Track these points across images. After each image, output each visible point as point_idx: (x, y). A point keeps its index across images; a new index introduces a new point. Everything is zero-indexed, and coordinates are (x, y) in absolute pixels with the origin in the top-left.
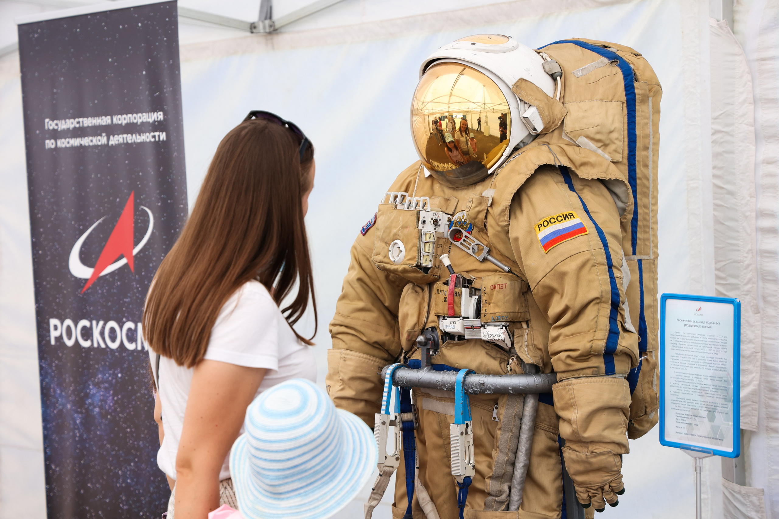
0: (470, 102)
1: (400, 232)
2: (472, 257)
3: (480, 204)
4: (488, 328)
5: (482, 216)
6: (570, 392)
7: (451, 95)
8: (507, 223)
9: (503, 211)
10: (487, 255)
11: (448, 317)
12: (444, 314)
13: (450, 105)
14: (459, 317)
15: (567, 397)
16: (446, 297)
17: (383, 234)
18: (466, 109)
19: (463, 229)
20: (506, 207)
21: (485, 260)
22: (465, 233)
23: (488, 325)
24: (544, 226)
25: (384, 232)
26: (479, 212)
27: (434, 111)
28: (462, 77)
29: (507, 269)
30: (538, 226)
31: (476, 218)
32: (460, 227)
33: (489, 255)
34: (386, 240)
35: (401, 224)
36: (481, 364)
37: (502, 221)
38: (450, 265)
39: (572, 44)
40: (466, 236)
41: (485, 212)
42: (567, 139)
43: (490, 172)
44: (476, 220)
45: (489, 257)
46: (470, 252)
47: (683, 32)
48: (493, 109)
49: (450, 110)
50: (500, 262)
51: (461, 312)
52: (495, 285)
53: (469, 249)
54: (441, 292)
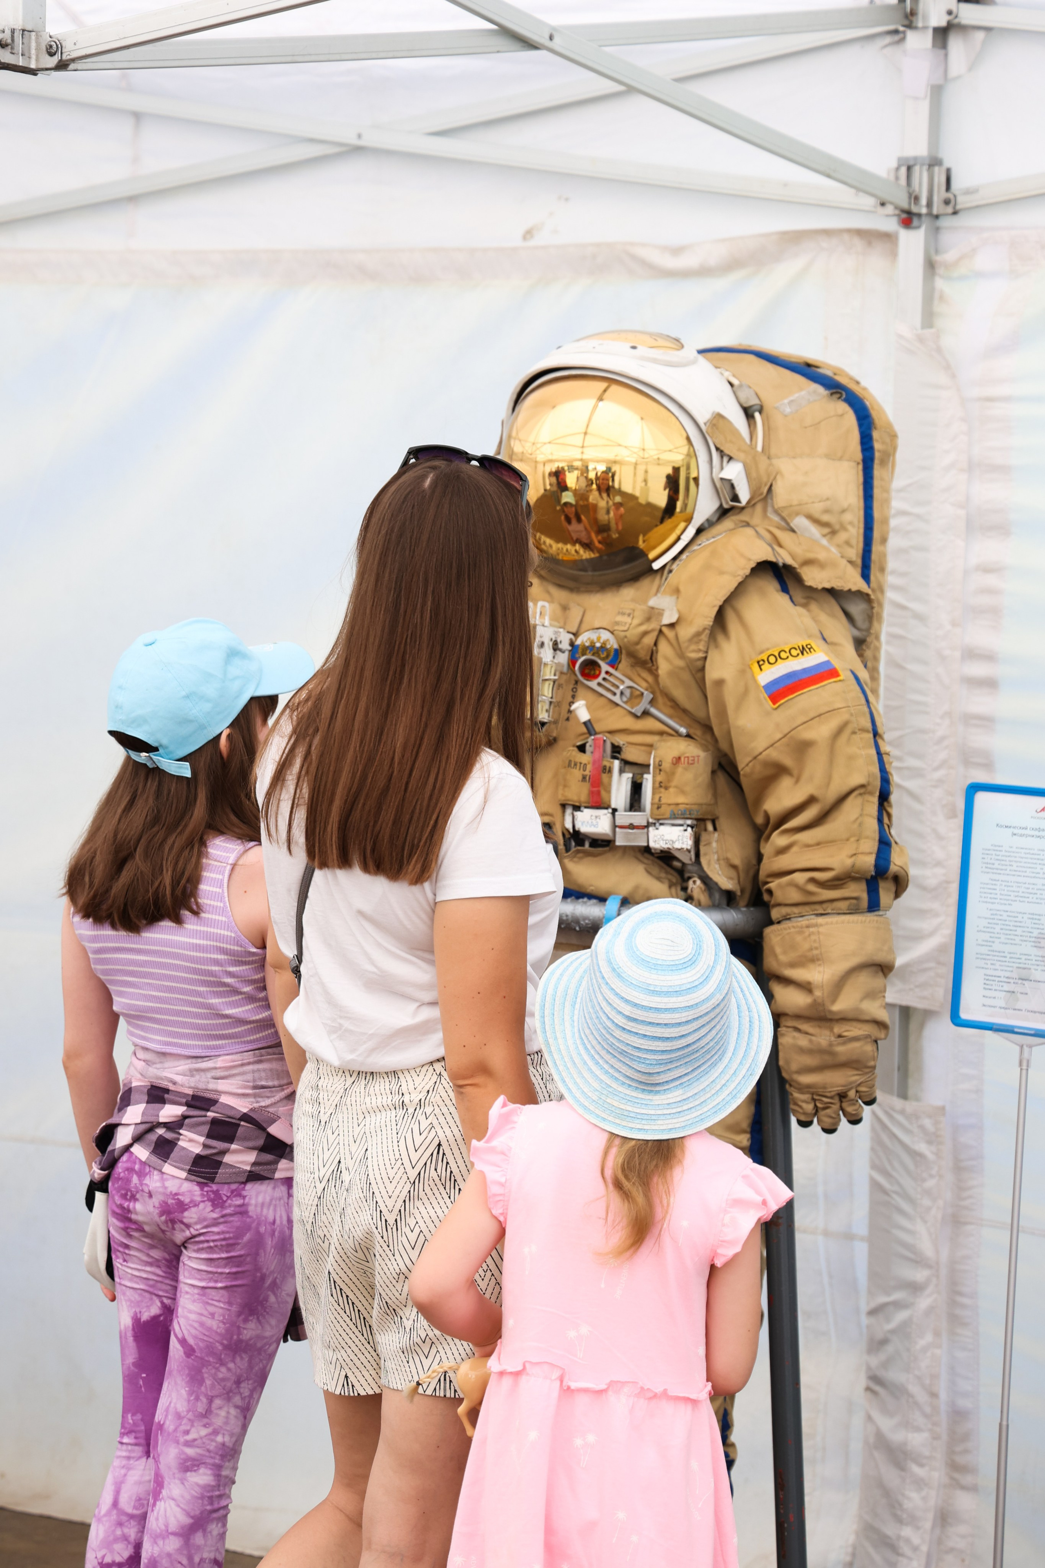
0: (620, 445)
2: (618, 708)
3: (648, 619)
4: (662, 828)
5: (649, 640)
6: (813, 937)
7: (586, 433)
8: (701, 655)
9: (698, 634)
10: (648, 707)
11: (586, 807)
12: (580, 802)
13: (585, 450)
14: (607, 808)
15: (806, 946)
16: (585, 773)
18: (611, 457)
19: (603, 659)
20: (705, 629)
21: (646, 713)
22: (604, 667)
23: (661, 824)
24: (769, 663)
26: (645, 633)
27: (554, 457)
28: (601, 403)
29: (683, 730)
30: (758, 662)
31: (638, 643)
32: (593, 655)
33: (652, 706)
36: (637, 888)
37: (694, 651)
38: (589, 721)
40: (607, 673)
41: (655, 634)
42: (776, 519)
43: (656, 566)
44: (639, 647)
45: (653, 711)
46: (617, 699)
48: (658, 459)
49: (585, 457)
50: (671, 717)
51: (610, 801)
52: (680, 758)
53: (615, 694)
54: (575, 764)
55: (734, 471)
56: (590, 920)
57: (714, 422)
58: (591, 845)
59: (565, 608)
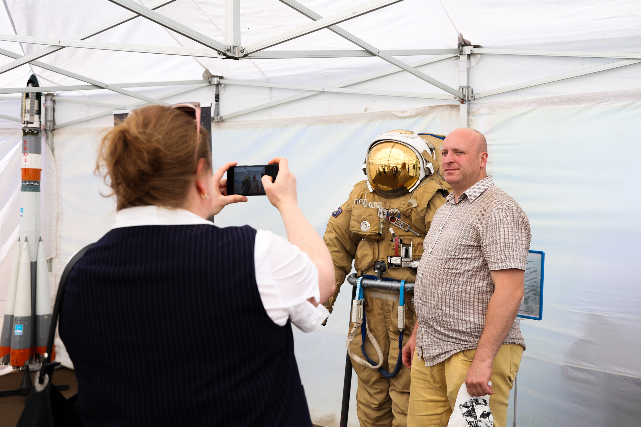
1: (367, 217)
2: (401, 229)
3: (409, 206)
4: (415, 262)
5: (409, 211)
7: (389, 157)
8: (424, 215)
9: (423, 209)
10: (409, 229)
11: (394, 257)
12: (392, 255)
13: (389, 161)
14: (399, 257)
16: (393, 248)
17: (357, 218)
19: (396, 216)
20: (425, 208)
21: (409, 231)
22: (397, 218)
23: (415, 261)
25: (358, 217)
26: (408, 209)
28: (393, 149)
29: (418, 235)
31: (406, 212)
32: (393, 215)
33: (410, 229)
34: (359, 221)
35: (368, 214)
36: (408, 278)
37: (422, 214)
38: (394, 233)
39: (430, 136)
40: (397, 220)
41: (411, 209)
42: (440, 177)
43: (410, 191)
44: (406, 213)
45: (410, 230)
46: (400, 227)
47: (442, 132)
48: (409, 163)
49: (389, 163)
50: (415, 231)
51: (400, 255)
52: (419, 243)
53: (400, 226)
54: (391, 245)
55: (429, 165)
56: (396, 287)
57: (424, 152)
58: (395, 266)
59: (385, 203)
